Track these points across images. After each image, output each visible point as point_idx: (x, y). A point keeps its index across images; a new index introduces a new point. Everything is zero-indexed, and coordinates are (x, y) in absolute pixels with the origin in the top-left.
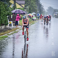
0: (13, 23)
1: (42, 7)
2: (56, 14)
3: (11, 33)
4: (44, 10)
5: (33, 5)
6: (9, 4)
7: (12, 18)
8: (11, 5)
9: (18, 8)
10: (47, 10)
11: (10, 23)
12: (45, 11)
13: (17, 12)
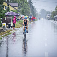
0: (6, 25)
1: (35, 9)
2: (49, 16)
3: (5, 34)
4: (36, 12)
5: (26, 7)
6: (2, 6)
7: (5, 20)
8: (4, 8)
9: (11, 11)
10: (40, 12)
11: (3, 25)
12: (38, 13)
13: (11, 15)
